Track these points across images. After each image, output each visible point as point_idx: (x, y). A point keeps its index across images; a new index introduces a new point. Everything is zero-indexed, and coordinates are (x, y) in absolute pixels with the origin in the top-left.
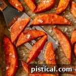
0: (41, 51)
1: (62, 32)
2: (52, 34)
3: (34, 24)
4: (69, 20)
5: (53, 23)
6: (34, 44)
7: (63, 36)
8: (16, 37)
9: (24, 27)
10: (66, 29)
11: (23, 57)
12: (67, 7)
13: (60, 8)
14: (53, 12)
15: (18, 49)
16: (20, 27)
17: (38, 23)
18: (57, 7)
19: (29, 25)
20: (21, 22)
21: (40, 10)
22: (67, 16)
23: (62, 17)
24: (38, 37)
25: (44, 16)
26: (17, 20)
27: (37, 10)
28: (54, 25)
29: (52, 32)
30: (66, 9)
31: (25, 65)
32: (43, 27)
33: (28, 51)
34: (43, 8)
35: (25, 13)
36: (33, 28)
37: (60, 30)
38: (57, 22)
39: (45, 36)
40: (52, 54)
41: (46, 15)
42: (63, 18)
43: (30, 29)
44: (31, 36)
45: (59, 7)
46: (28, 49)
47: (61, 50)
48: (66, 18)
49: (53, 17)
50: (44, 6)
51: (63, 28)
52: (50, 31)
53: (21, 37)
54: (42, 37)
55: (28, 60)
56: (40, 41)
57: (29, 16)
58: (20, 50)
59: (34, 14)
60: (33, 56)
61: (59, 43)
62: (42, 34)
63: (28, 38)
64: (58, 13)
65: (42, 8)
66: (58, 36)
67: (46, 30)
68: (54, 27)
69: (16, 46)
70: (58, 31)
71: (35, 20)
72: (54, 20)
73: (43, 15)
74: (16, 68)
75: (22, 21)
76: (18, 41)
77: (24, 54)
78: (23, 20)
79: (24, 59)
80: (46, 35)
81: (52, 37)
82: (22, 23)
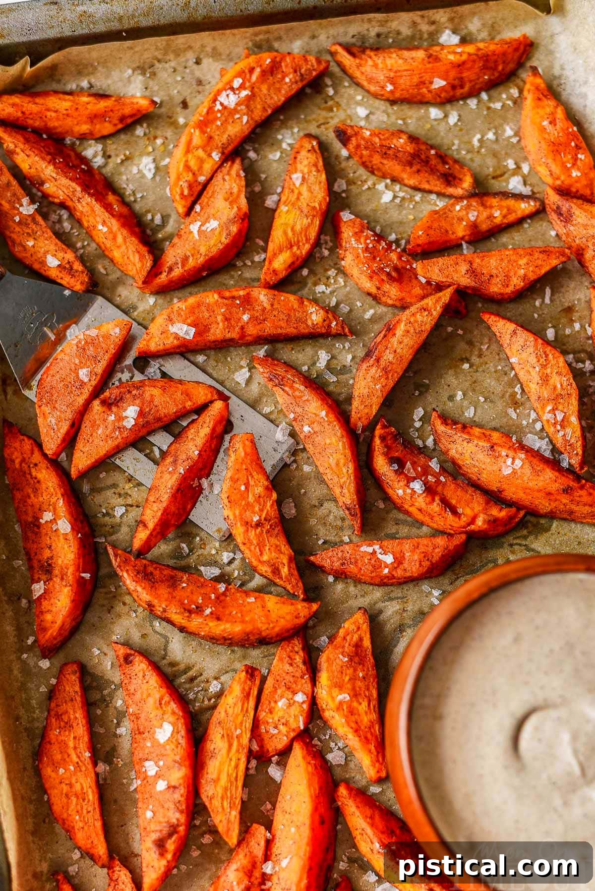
0: (205, 483)
1: (299, 373)
2: (255, 388)
3: (153, 347)
4: (331, 311)
5: (252, 330)
6: (164, 454)
7: (307, 394)
8: (65, 427)
9: (100, 368)
10: (323, 357)
11: (115, 528)
12: (317, 244)
13: (281, 250)
14: (247, 275)
15: (86, 488)
16: (83, 374)
17: (170, 342)
18: (265, 250)
19: (129, 361)
20: (82, 349)
21: (177, 272)
22: (321, 288)
23: (292, 298)
24: (184, 414)
25: (199, 305)
26: (61, 338)
27: (163, 278)
28: (260, 340)
29: (249, 381)
30: (310, 255)
31: (126, 561)
32: (201, 359)
33: (137, 495)
34: (191, 263)
35: (100, 300)
36: (153, 369)
37: (289, 366)
38: (268, 328)
39: (218, 405)
40: (259, 490)
41: (212, 298)
42: (301, 301)
43: (138, 377)
44: (141, 414)
45: (271, 246)
46: (139, 484)
47: (307, 468)
48: (315, 301)
49: (247, 301)
50: (196, 252)
51: (309, 351)
52: (241, 376)
53: (94, 425)
54: (200, 409)
55: (142, 535)
56: (191, 433)
57: (126, 312)
58: (95, 490)
59: (152, 300)
60: (166, 511)
61: (293, 434)
62: (201, 395)
63: (129, 423)
64: (273, 280)
65: (185, 259)
66: (281, 397)
67: (221, 372)
68: (261, 353)
69: (74, 473)
70: (281, 371)
71: (155, 328)
72: (253, 318)
73: (192, 300)
74: (80, 582)
75: (91, 342)
76: (80, 445)
77: (119, 511)
78: (93, 333)
79: (123, 534)
80: (225, 398)
81: (254, 405)
82: (91, 351)
